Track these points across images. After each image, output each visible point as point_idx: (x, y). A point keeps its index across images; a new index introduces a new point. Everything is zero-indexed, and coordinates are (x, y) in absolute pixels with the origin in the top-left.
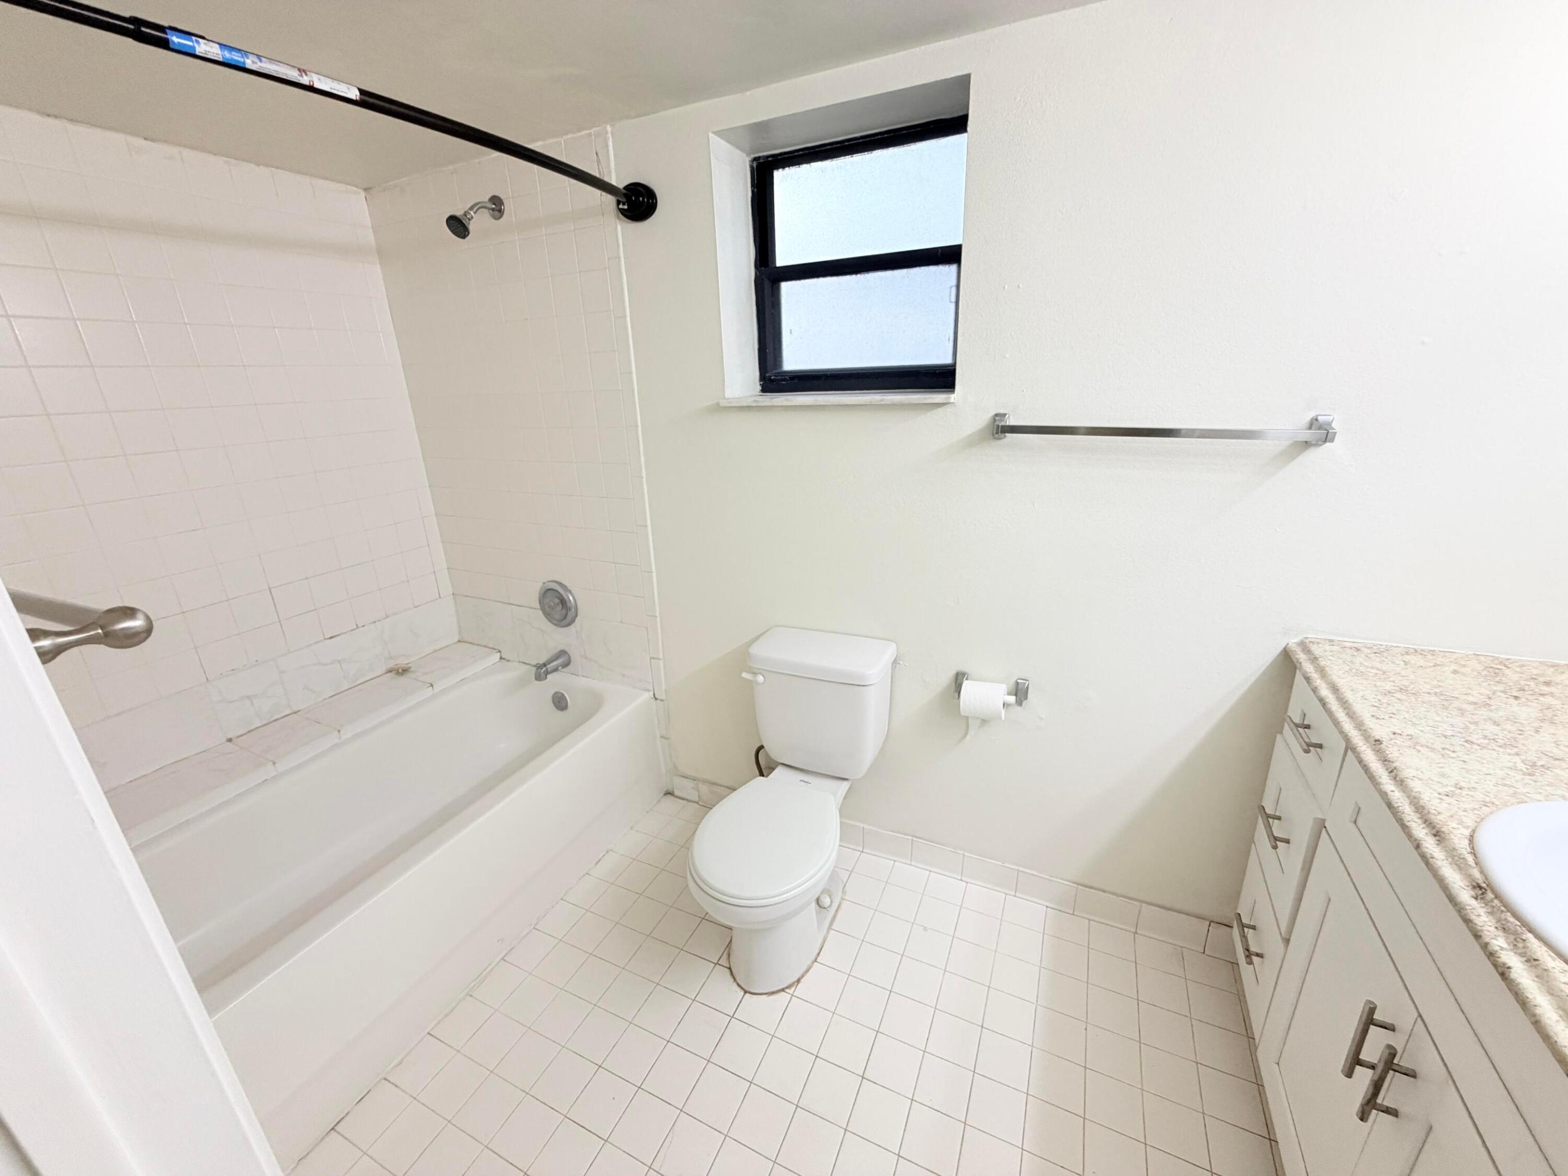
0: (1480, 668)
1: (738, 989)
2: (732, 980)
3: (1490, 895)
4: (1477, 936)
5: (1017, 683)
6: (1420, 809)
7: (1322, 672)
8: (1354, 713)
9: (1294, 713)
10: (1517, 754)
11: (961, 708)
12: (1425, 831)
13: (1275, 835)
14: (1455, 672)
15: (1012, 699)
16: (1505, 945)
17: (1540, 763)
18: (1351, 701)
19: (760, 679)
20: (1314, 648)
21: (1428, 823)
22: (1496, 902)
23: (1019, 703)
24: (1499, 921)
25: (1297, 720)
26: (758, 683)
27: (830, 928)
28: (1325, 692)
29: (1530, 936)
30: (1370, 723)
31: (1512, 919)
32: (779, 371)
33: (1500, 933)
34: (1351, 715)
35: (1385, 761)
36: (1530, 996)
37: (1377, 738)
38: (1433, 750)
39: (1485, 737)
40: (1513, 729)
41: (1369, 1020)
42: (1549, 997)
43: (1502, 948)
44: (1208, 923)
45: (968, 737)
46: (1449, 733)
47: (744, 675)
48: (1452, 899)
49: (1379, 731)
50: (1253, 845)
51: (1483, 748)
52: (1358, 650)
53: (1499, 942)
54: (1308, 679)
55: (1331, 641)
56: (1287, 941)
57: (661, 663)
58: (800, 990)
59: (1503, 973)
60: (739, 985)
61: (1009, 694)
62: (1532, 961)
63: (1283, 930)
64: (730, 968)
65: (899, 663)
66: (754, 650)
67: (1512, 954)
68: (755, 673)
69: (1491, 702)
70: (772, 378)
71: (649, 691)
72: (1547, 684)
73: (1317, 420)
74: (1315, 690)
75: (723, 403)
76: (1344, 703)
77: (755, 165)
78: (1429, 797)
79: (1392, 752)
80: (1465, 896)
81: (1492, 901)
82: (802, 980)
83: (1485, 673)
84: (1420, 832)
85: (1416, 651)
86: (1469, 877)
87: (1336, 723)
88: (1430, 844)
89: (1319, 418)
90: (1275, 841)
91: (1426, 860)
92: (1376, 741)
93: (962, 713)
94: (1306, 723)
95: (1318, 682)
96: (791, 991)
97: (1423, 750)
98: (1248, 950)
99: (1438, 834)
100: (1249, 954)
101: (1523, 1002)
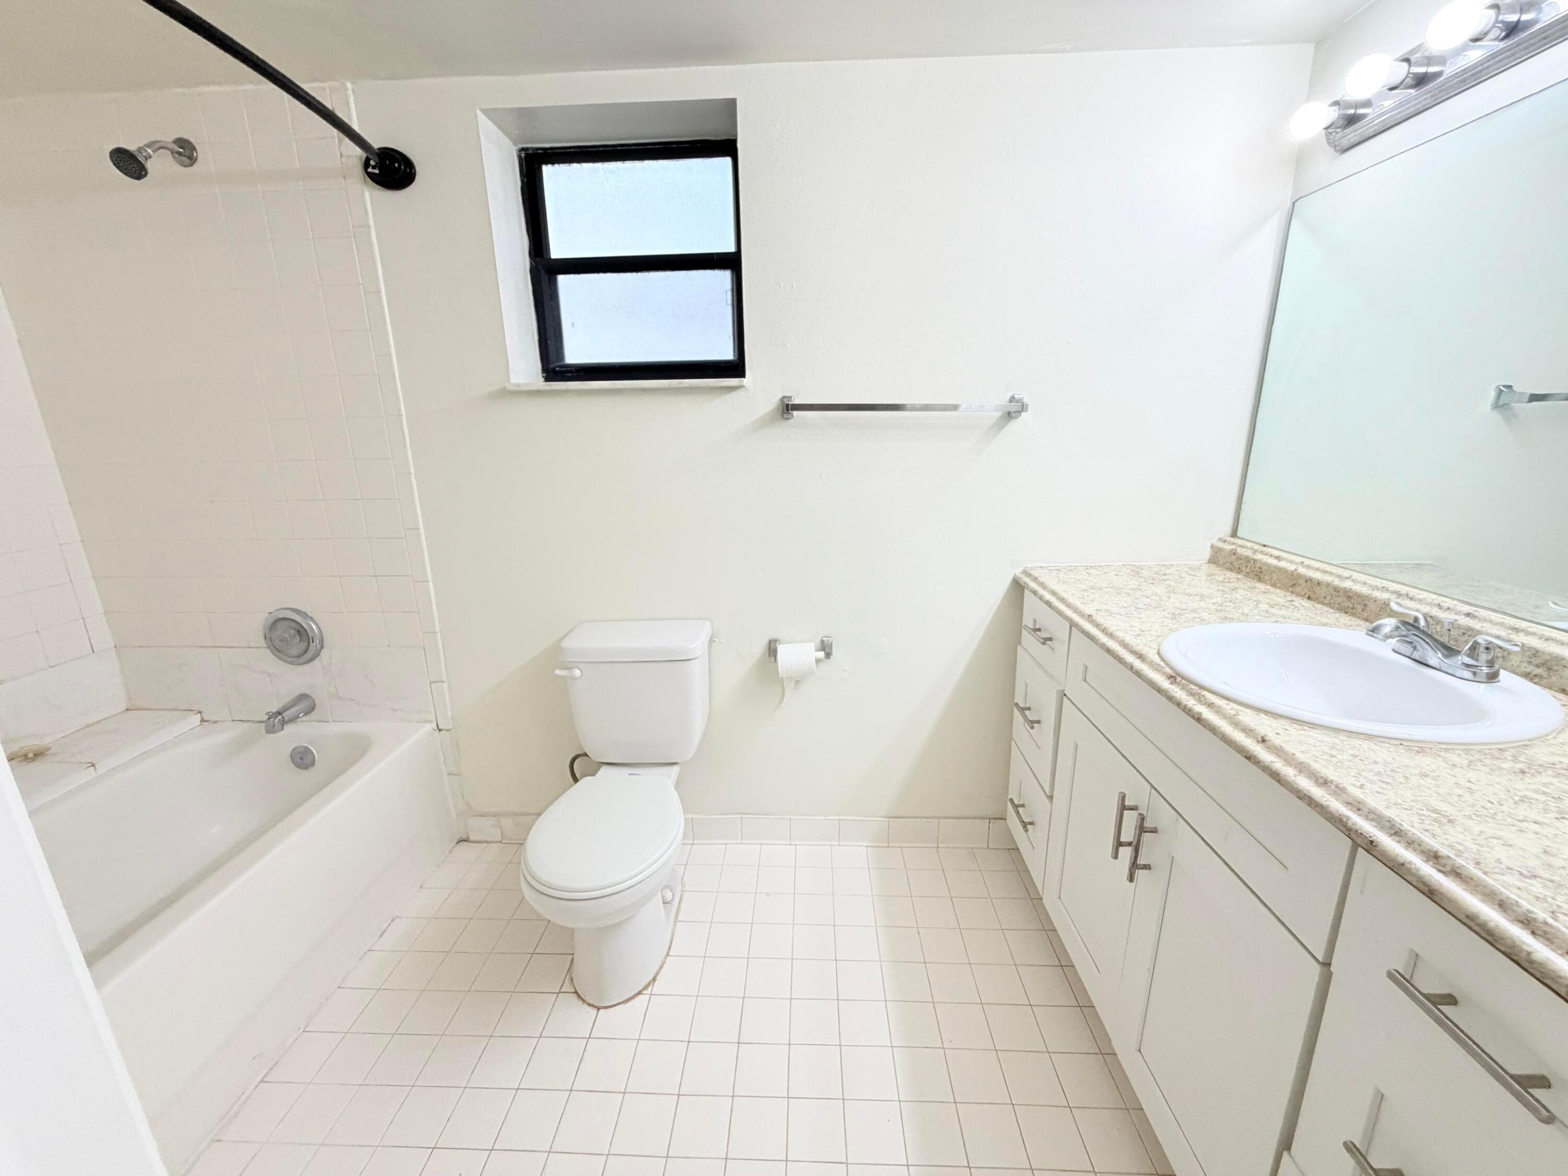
0: (1128, 571)
1: (590, 1009)
2: (581, 1002)
3: (1179, 679)
4: (1178, 704)
5: (822, 641)
6: (1126, 646)
7: (1043, 585)
8: (1070, 604)
9: (1028, 621)
10: (1164, 610)
11: (779, 669)
12: (1133, 657)
13: (1031, 719)
14: (1116, 575)
15: (821, 654)
16: (1195, 703)
17: (1176, 613)
18: (1066, 597)
19: (577, 672)
20: (1033, 572)
21: (1134, 652)
22: (1183, 681)
23: (828, 655)
24: (1187, 691)
25: (1031, 626)
26: (575, 678)
27: (676, 921)
28: (1048, 596)
29: (1205, 693)
30: (1082, 607)
31: (1194, 687)
32: (562, 363)
33: (1190, 697)
34: (1069, 606)
35: (1098, 626)
36: (1216, 723)
37: (1089, 614)
38: (1121, 615)
39: (1145, 605)
40: (1157, 599)
41: (1123, 808)
42: (1225, 721)
43: (1194, 705)
44: (988, 821)
45: (785, 700)
46: (1126, 606)
47: (558, 672)
48: (1159, 690)
49: (1088, 611)
50: (1013, 742)
51: (1146, 610)
52: (1059, 570)
53: (1191, 702)
54: (1035, 593)
55: (1041, 567)
56: (1051, 798)
57: (445, 685)
58: (657, 988)
59: (1199, 719)
60: (589, 1005)
61: (817, 650)
62: (1210, 705)
63: (1047, 790)
64: (576, 992)
65: (715, 641)
66: (566, 644)
67: (1199, 706)
68: (568, 668)
69: (1141, 587)
70: (557, 369)
71: (430, 722)
72: (1165, 574)
73: (1014, 398)
74: (1041, 598)
75: (509, 388)
76: (1062, 600)
77: (523, 155)
78: (1128, 639)
79: (1100, 619)
80: (1165, 684)
81: (1181, 681)
82: (657, 978)
83: (1132, 573)
84: (1130, 658)
85: (1091, 567)
86: (1164, 673)
87: (1061, 613)
88: (1138, 664)
89: (1016, 396)
90: (1032, 723)
91: (1138, 674)
92: (1089, 616)
93: (781, 676)
94: (1037, 627)
95: (1041, 591)
96: (649, 991)
97: (1117, 616)
98: (1024, 822)
99: (1141, 657)
100: (1025, 825)
101: (1213, 730)
